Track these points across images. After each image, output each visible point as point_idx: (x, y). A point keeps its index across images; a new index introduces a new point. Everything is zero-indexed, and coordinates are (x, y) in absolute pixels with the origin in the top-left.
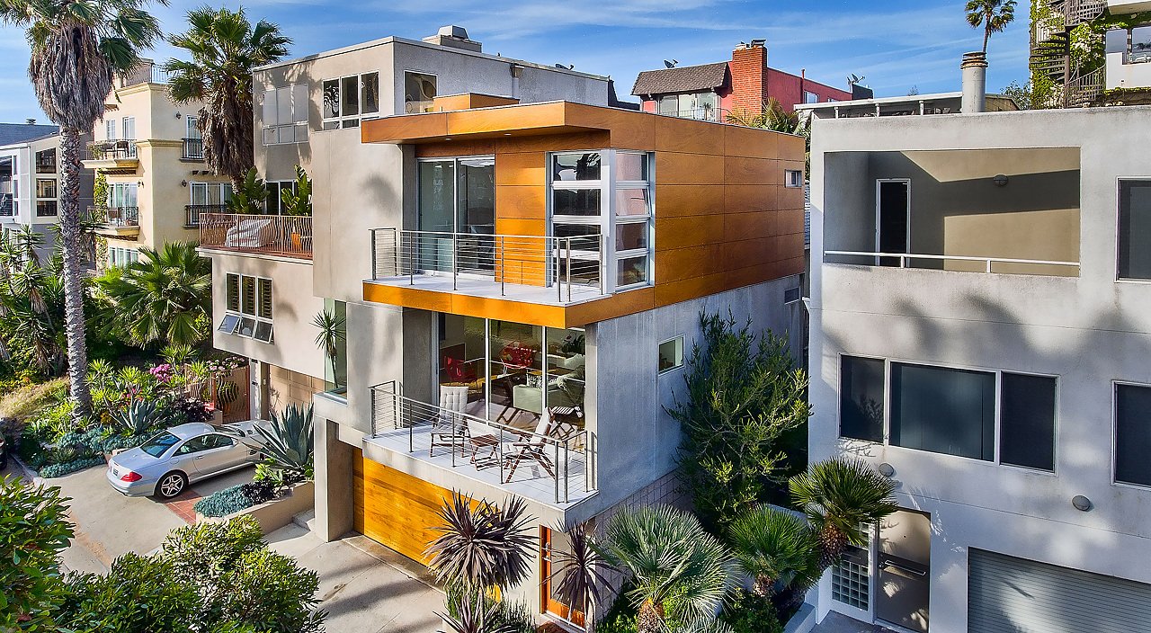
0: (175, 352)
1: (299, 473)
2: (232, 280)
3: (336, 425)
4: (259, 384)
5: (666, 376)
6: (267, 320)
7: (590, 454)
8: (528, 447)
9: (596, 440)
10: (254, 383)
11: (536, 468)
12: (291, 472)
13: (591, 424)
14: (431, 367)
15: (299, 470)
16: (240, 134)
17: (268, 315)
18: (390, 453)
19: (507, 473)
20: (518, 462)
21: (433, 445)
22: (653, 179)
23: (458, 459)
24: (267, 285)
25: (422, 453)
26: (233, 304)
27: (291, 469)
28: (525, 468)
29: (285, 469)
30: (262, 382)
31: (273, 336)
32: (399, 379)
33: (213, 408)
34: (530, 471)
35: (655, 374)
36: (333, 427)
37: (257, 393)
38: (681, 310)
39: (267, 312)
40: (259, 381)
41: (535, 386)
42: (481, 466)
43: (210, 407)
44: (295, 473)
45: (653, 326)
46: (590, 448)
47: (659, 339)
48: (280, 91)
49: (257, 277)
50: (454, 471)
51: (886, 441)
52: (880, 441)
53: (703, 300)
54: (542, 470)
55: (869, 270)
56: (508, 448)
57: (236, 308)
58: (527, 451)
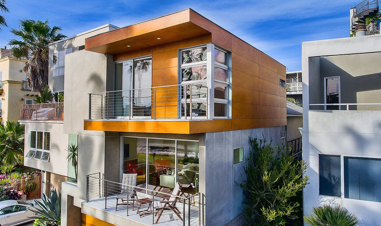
0: (6, 168)
1: (55, 223)
2: (33, 133)
3: (72, 198)
4: (45, 182)
5: (236, 166)
6: (47, 151)
7: (201, 206)
8: (168, 203)
9: (205, 198)
10: (43, 182)
11: (172, 215)
12: (52, 222)
13: (202, 189)
14: (119, 167)
15: (56, 221)
16: (43, 73)
17: (48, 149)
18: (95, 210)
19: (156, 218)
20: (162, 212)
21: (117, 205)
22: (230, 65)
23: (131, 212)
24: (48, 135)
25: (111, 209)
26: (33, 145)
27: (52, 221)
28: (166, 215)
29: (50, 221)
30: (47, 181)
31: (49, 158)
32: (103, 172)
33: (22, 194)
34: (169, 216)
35: (232, 164)
36: (71, 199)
37: (44, 187)
38: (243, 134)
39: (48, 147)
40: (45, 181)
41: (170, 175)
42: (142, 215)
43: (20, 193)
44: (54, 223)
45: (231, 139)
46: (201, 202)
47: (234, 147)
48: (60, 52)
49: (44, 131)
50: (127, 218)
51: (343, 196)
52: (339, 196)
53: (251, 130)
54: (175, 215)
55: (331, 112)
56: (158, 204)
57: (35, 147)
58: (167, 205)
